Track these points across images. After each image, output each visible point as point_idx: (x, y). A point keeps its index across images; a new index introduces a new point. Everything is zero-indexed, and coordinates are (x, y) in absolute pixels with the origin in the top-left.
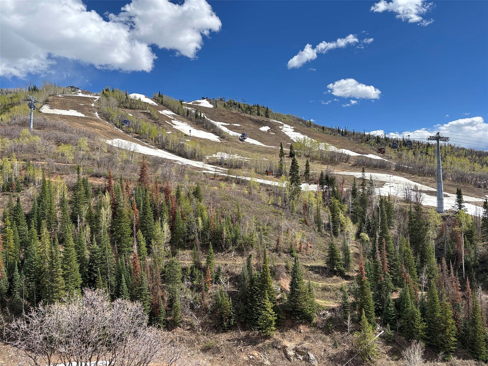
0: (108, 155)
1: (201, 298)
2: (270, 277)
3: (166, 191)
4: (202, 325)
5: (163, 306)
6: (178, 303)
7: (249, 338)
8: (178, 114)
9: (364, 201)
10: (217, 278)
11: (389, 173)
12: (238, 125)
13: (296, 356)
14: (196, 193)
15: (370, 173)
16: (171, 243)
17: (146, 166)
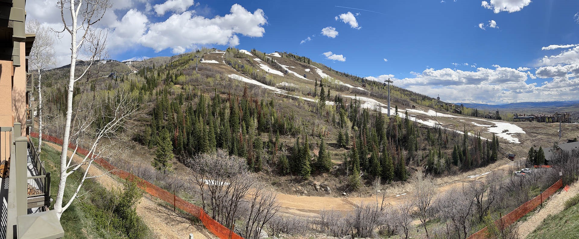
0: (228, 82)
1: (272, 158)
2: (309, 149)
3: (256, 102)
4: (273, 172)
5: (253, 160)
6: (261, 159)
7: (297, 180)
8: (263, 60)
9: (356, 111)
10: (281, 148)
11: (367, 97)
12: (294, 67)
13: (320, 189)
14: (271, 104)
15: (359, 97)
16: (258, 129)
17: (247, 88)
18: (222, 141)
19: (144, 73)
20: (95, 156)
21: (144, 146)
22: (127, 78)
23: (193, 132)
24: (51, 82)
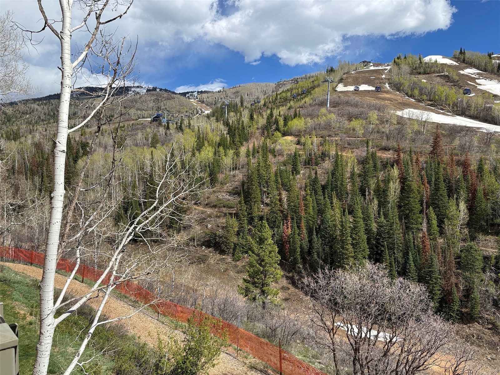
0: (397, 126)
3: (465, 165)
5: (457, 295)
8: (485, 71)
17: (441, 136)
18: (383, 249)
19: (223, 114)
20: (117, 278)
21: (224, 257)
22: (190, 124)
23: (320, 227)
24: (19, 129)
